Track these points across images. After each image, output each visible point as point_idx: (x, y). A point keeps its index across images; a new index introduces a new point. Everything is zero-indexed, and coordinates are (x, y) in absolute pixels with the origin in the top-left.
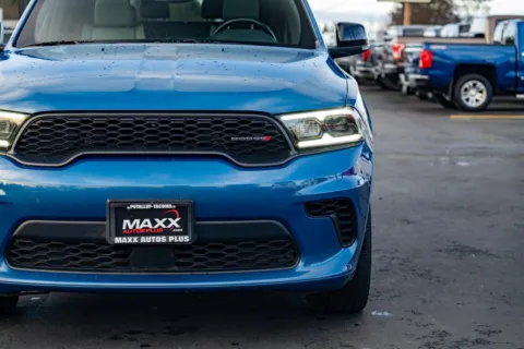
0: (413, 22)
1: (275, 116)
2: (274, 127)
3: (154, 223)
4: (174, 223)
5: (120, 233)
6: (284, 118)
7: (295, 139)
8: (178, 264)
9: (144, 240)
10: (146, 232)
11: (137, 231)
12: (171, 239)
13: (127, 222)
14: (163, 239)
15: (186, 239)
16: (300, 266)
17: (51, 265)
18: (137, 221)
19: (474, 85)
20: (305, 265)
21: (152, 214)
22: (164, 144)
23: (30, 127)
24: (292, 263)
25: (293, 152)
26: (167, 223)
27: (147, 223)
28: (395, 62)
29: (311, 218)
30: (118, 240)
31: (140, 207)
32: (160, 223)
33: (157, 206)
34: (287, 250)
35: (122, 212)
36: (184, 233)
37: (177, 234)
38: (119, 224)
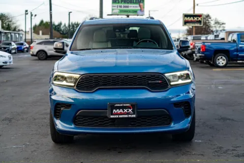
0: (196, 34)
1: (163, 74)
2: (163, 78)
3: (123, 111)
4: (130, 110)
5: (112, 114)
6: (166, 75)
7: (170, 81)
8: (132, 125)
9: (120, 116)
10: (121, 114)
11: (118, 114)
12: (129, 116)
13: (114, 110)
14: (127, 116)
15: (134, 116)
16: (172, 125)
17: (89, 125)
18: (118, 110)
19: (222, 58)
20: (174, 124)
21: (123, 108)
22: (126, 84)
23: (81, 79)
24: (170, 124)
25: (169, 86)
26: (128, 111)
27: (121, 111)
28: (191, 49)
29: (175, 108)
30: (112, 117)
31: (119, 105)
32: (126, 111)
33: (124, 105)
34: (168, 120)
35: (113, 107)
36: (134, 114)
37: (131, 114)
38: (112, 111)
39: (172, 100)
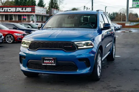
1: (73, 42)
2: (73, 44)
3: (49, 61)
4: (53, 61)
5: (44, 63)
6: (75, 43)
7: (78, 46)
9: (48, 64)
10: (48, 63)
11: (46, 63)
12: (52, 64)
13: (45, 61)
15: (55, 65)
16: (78, 71)
18: (46, 61)
20: (79, 71)
21: (49, 60)
24: (76, 70)
25: (77, 49)
26: (52, 61)
27: (48, 61)
29: (80, 62)
30: (43, 64)
31: (47, 58)
32: (50, 61)
33: (50, 58)
34: (75, 68)
35: (44, 59)
36: (54, 64)
37: (53, 64)
38: (43, 61)
39: (77, 57)
